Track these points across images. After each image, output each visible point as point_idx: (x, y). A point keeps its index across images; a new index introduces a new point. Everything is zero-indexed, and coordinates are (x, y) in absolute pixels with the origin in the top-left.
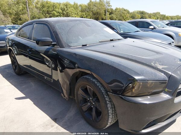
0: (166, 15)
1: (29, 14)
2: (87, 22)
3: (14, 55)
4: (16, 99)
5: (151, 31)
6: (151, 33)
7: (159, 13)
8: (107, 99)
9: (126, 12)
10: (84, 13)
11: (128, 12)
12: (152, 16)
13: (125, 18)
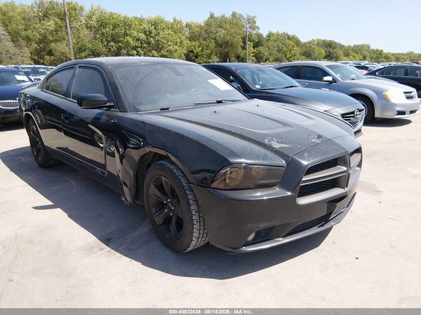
2: (176, 67)
3: (35, 128)
7: (368, 47)
9: (291, 43)
10: (197, 43)
11: (298, 43)
12: (351, 52)
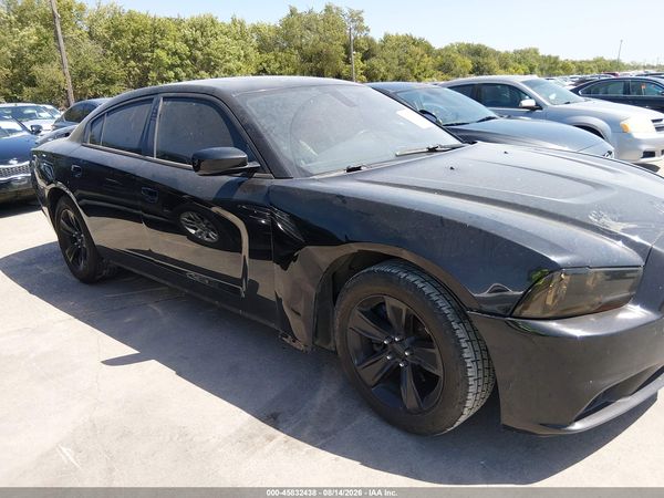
0: (562, 58)
1: (65, 61)
4: (106, 362)
5: (526, 114)
6: (526, 122)
7: (536, 51)
8: (461, 333)
9: (419, 50)
10: (271, 56)
11: (429, 50)
12: (511, 62)
13: (416, 72)
